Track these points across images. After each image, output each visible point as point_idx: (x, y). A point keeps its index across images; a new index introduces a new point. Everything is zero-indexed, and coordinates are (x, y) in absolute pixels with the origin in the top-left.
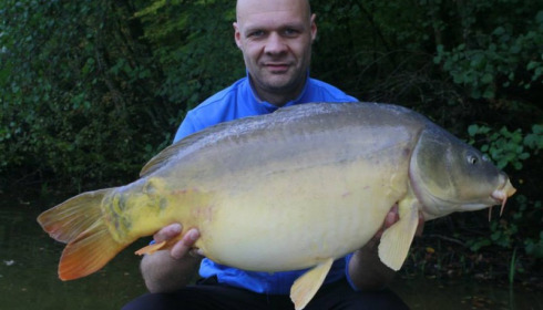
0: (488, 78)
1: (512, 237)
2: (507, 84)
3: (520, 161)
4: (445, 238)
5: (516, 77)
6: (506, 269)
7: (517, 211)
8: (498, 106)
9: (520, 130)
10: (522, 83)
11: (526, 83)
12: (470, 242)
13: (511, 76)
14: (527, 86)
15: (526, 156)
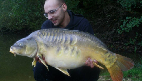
0: (130, 6)
1: (135, 42)
2: (134, 7)
3: (138, 25)
4: (120, 43)
5: (137, 5)
6: (134, 50)
7: (136, 36)
8: (131, 13)
9: (138, 18)
10: (138, 7)
11: (139, 7)
12: (125, 43)
13: (136, 5)
14: (139, 8)
15: (140, 23)
